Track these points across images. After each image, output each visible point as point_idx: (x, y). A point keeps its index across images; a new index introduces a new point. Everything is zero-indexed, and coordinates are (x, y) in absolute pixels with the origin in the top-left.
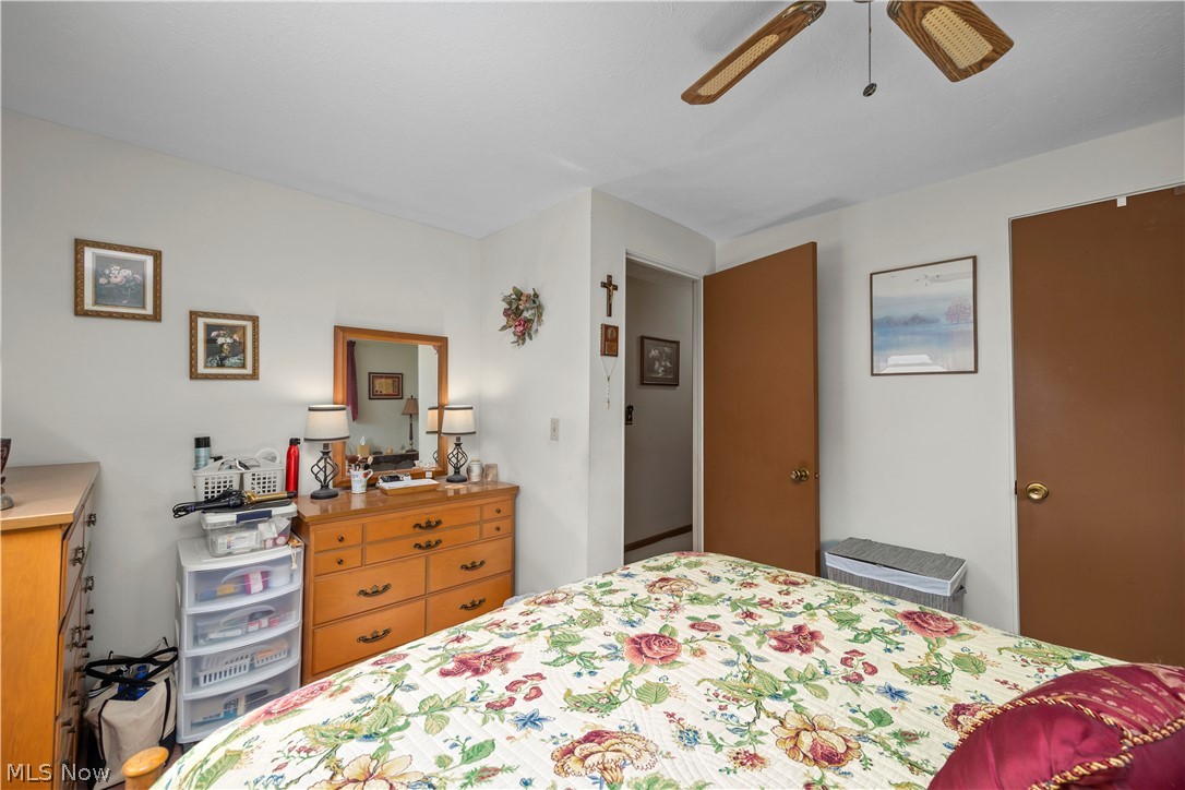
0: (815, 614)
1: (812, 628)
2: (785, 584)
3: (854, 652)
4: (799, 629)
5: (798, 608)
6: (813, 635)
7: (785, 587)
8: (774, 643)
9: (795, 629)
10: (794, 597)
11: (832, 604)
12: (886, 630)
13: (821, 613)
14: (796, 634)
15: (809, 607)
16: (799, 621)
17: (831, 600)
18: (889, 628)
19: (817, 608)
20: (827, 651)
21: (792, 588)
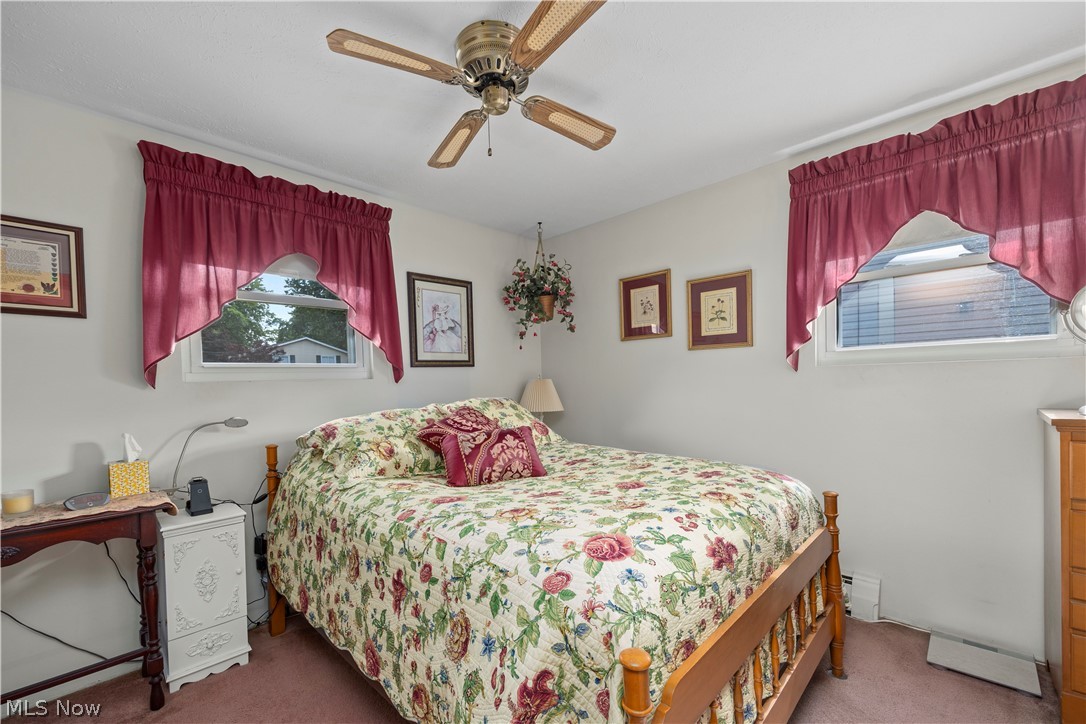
3: (686, 530)
12: (653, 541)
18: (651, 543)
20: (706, 536)
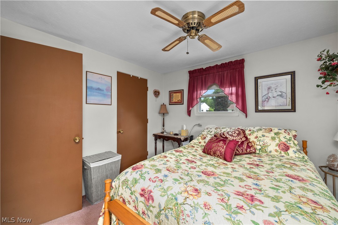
0: (134, 191)
1: (140, 191)
2: (125, 203)
4: (142, 195)
5: (133, 197)
6: (143, 190)
7: (127, 203)
8: (151, 202)
9: (142, 197)
10: (129, 199)
11: (129, 186)
13: (133, 189)
14: (144, 196)
15: (132, 193)
16: (138, 196)
17: (127, 187)
19: (132, 191)
21: (126, 200)
